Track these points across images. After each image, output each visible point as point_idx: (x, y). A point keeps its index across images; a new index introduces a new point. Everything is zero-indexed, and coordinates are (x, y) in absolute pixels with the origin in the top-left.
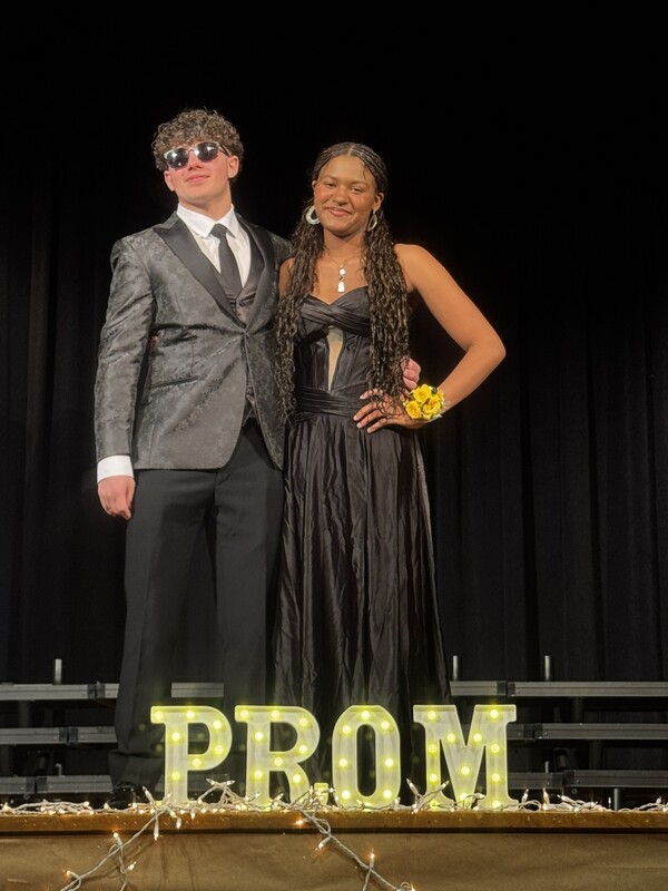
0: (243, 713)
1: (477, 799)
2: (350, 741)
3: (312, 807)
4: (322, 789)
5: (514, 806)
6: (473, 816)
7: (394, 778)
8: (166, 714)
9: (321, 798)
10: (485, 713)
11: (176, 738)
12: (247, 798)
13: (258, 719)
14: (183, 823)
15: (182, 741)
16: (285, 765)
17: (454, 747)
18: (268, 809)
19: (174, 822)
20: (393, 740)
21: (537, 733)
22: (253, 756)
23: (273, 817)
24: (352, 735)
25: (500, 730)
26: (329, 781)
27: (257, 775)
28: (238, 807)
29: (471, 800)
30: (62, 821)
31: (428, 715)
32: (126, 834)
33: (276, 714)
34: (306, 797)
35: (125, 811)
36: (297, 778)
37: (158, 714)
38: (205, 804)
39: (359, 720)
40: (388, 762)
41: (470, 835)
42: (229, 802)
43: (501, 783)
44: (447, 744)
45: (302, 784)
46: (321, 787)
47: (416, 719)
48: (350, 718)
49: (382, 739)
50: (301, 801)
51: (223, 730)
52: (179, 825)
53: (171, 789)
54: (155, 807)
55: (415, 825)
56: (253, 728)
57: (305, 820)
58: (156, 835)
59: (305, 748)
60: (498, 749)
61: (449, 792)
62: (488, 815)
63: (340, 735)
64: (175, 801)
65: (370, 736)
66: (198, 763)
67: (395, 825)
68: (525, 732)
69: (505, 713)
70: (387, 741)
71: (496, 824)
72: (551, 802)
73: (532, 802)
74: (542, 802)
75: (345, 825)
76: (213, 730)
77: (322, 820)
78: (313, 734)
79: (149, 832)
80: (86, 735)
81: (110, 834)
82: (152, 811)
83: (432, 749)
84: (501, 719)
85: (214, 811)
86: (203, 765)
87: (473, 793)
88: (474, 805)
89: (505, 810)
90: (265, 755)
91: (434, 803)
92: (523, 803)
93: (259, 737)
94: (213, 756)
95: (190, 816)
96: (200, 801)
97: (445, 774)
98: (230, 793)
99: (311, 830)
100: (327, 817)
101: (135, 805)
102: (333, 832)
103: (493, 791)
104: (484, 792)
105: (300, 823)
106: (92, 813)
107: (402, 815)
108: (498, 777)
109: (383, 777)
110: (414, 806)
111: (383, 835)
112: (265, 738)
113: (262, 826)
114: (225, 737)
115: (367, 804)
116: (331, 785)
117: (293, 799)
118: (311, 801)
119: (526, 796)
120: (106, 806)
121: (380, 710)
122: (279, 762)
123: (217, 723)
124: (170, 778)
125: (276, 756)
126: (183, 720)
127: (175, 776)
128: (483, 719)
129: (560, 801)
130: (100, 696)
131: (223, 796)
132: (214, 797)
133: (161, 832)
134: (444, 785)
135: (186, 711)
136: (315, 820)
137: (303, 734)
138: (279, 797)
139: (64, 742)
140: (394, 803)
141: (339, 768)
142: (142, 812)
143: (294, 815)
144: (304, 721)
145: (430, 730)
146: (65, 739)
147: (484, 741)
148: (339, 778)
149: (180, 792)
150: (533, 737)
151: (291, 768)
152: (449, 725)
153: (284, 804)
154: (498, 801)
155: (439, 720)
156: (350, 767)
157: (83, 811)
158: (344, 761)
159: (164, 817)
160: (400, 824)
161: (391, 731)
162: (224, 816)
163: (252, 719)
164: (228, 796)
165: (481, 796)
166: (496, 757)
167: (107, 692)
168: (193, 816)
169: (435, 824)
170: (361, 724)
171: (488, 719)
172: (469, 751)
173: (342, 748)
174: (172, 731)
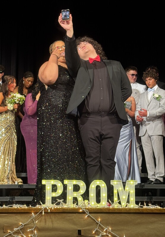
0: (66, 182)
1: (127, 205)
2: (94, 190)
3: (84, 206)
4: (87, 202)
5: (137, 207)
6: (126, 209)
7: (105, 199)
8: (46, 182)
9: (86, 204)
10: (129, 182)
11: (48, 188)
12: (67, 204)
13: (70, 183)
14: (50, 210)
15: (50, 189)
16: (77, 195)
17: (121, 191)
18: (72, 207)
19: (48, 210)
20: (105, 188)
21: (143, 187)
22: (69, 193)
23: (74, 209)
24: (94, 188)
25: (133, 186)
26: (88, 200)
27: (70, 198)
28: (64, 206)
29: (126, 205)
30: (19, 210)
32: (35, 213)
33: (75, 182)
34: (82, 204)
35: (35, 207)
36: (80, 199)
37: (44, 182)
38: (56, 205)
39: (96, 184)
40: (104, 195)
41: (125, 214)
42: (62, 205)
43: (133, 200)
44: (119, 190)
45: (81, 200)
46: (86, 201)
47: (111, 184)
48: (94, 184)
49: (102, 189)
50: (81, 205)
51: (61, 186)
52: (49, 211)
53: (47, 201)
54: (43, 206)
55: (111, 211)
56: (69, 186)
57: (82, 210)
58: (43, 213)
59: (82, 191)
60: (133, 192)
61: (120, 203)
62: (130, 209)
63: (91, 188)
64: (48, 205)
65: (99, 188)
66: (54, 195)
67: (105, 212)
68: (140, 186)
69: (134, 182)
71: (132, 211)
72: (146, 206)
73: (141, 206)
74: (144, 206)
75: (92, 211)
76: (58, 186)
77: (87, 210)
78: (84, 188)
79: (41, 213)
80: (25, 186)
81: (31, 213)
82: (42, 207)
83: (115, 192)
84: (133, 184)
85: (58, 207)
87: (126, 203)
88: (126, 206)
89: (134, 208)
90: (71, 193)
91: (116, 206)
92: (139, 206)
93: (70, 188)
94: (58, 193)
95: (52, 208)
96: (55, 205)
97: (119, 198)
98: (62, 203)
99: (83, 213)
100: (88, 209)
101: (38, 206)
102: (90, 213)
103: (131, 202)
104: (129, 203)
105: (81, 211)
106: (26, 207)
107: (107, 209)
108: (133, 199)
109: (102, 199)
110: (111, 207)
111: (102, 214)
112: (72, 188)
113: (71, 211)
114: (61, 188)
115: (98, 206)
116: (89, 201)
117: (79, 204)
118: (84, 205)
119: (140, 204)
120: (30, 206)
122: (75, 194)
123: (59, 184)
125: (75, 193)
126: (50, 183)
127: (48, 198)
128: (129, 184)
129: (149, 205)
131: (61, 204)
132: (58, 204)
133: (44, 213)
134: (118, 201)
135: (51, 181)
136: (85, 210)
137: (82, 187)
138: (75, 204)
139: (19, 188)
140: (105, 206)
141: (91, 196)
142: (39, 207)
143: (79, 209)
144: (82, 184)
145: (115, 187)
146: (20, 187)
147: (129, 190)
148: (91, 199)
149: (50, 202)
151: (78, 196)
152: (120, 186)
153: (77, 206)
154: (133, 205)
155: (117, 184)
156: (94, 196)
157: (24, 207)
158: (92, 194)
159: (45, 209)
160: (107, 211)
161: (105, 187)
162: (61, 209)
163: (68, 183)
164: (62, 204)
165: (128, 204)
166: (132, 194)
168: (53, 209)
169: (116, 211)
170: (97, 185)
171: (130, 184)
172: (125, 192)
173: (92, 191)
174: (47, 186)
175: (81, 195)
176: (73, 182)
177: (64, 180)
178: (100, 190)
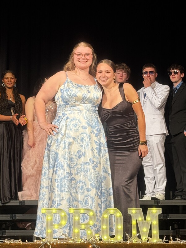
0: (71, 210)
2: (107, 220)
3: (94, 241)
4: (97, 236)
5: (161, 242)
6: (147, 245)
7: (121, 232)
9: (97, 239)
10: (151, 211)
11: (49, 218)
12: (73, 239)
13: (76, 213)
15: (51, 220)
16: (85, 228)
17: (141, 221)
18: (80, 242)
19: (49, 246)
20: (120, 218)
21: (167, 217)
22: (75, 225)
23: (81, 245)
24: (107, 218)
25: (157, 215)
27: (76, 231)
28: (70, 241)
30: (12, 246)
31: (133, 211)
33: (82, 211)
34: (92, 238)
35: (33, 243)
36: (89, 232)
37: (43, 211)
39: (109, 213)
40: (119, 227)
42: (67, 240)
43: (157, 234)
44: (139, 221)
45: (91, 234)
48: (106, 213)
49: (117, 219)
51: (65, 216)
53: (48, 235)
54: (43, 241)
56: (75, 216)
57: (92, 246)
59: (92, 222)
60: (156, 223)
61: (139, 237)
62: (152, 245)
63: (103, 218)
64: (49, 239)
66: (56, 227)
68: (164, 217)
69: (158, 211)
70: (119, 220)
72: (173, 240)
73: (167, 240)
74: (170, 240)
76: (62, 216)
78: (94, 217)
80: (19, 217)
82: (42, 243)
83: (134, 222)
84: (157, 213)
85: (62, 243)
86: (58, 227)
87: (147, 237)
88: (148, 241)
89: (158, 243)
90: (78, 224)
91: (134, 240)
92: (164, 241)
93: (77, 218)
94: (61, 224)
96: (57, 240)
97: (138, 231)
100: (99, 245)
101: (36, 241)
103: (154, 236)
105: (90, 247)
106: (21, 243)
107: (124, 244)
108: (156, 232)
109: (118, 232)
112: (79, 218)
114: (65, 218)
115: (112, 241)
117: (88, 239)
118: (94, 239)
119: (165, 238)
120: (26, 241)
121: (116, 210)
122: (83, 226)
123: (63, 214)
126: (52, 212)
129: (176, 240)
130: (23, 204)
134: (138, 235)
135: (53, 210)
136: (95, 246)
137: (91, 217)
139: (11, 219)
140: (121, 240)
141: (103, 229)
142: (38, 243)
143: (88, 244)
144: (91, 213)
145: (133, 216)
147: (151, 220)
148: (103, 232)
149: (51, 236)
150: (166, 218)
151: (87, 229)
152: (139, 215)
153: (85, 241)
154: (156, 240)
155: (136, 213)
156: (107, 228)
157: (19, 242)
158: (105, 226)
159: (46, 245)
160: (123, 247)
161: (120, 216)
162: (65, 244)
163: (74, 212)
165: (150, 238)
166: (155, 225)
167: (25, 203)
168: (55, 244)
169: (135, 247)
171: (152, 213)
172: (146, 223)
173: (104, 222)
174: (48, 216)
176: (80, 211)
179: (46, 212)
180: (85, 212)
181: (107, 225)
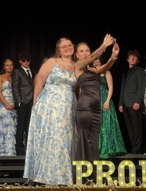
0: (95, 163)
2: (123, 170)
3: (113, 186)
7: (134, 179)
8: (77, 163)
9: (116, 184)
12: (97, 184)
14: (81, 190)
15: (80, 170)
16: (106, 176)
18: (102, 187)
19: (79, 190)
22: (98, 173)
23: (104, 189)
24: (123, 168)
27: (99, 178)
28: (95, 186)
30: (51, 189)
31: (143, 163)
33: (104, 163)
35: (67, 187)
36: (109, 179)
37: (74, 163)
39: (125, 164)
40: (133, 175)
42: (93, 185)
45: (111, 180)
46: (115, 181)
47: (139, 164)
48: (123, 164)
49: (131, 169)
50: (111, 185)
51: (91, 167)
53: (78, 182)
54: (74, 186)
56: (98, 166)
57: (112, 190)
59: (111, 172)
63: (120, 168)
64: (79, 184)
66: (84, 175)
70: (132, 170)
76: (88, 167)
78: (113, 168)
83: (144, 171)
85: (89, 187)
86: (86, 175)
90: (101, 173)
91: (145, 186)
94: (88, 173)
95: (83, 188)
96: (85, 185)
98: (93, 183)
100: (117, 189)
105: (110, 190)
106: (58, 188)
107: (137, 189)
109: (131, 179)
110: (139, 186)
112: (101, 169)
114: (91, 169)
115: (127, 186)
116: (118, 181)
117: (108, 184)
121: (130, 162)
123: (89, 165)
124: (78, 179)
125: (104, 173)
126: (80, 164)
131: (91, 183)
132: (89, 184)
135: (81, 162)
136: (114, 190)
137: (111, 168)
138: (105, 184)
140: (134, 185)
141: (120, 176)
142: (71, 187)
143: (109, 188)
144: (111, 165)
145: (143, 167)
148: (120, 179)
149: (80, 182)
151: (108, 177)
153: (106, 186)
155: (145, 164)
156: (123, 176)
157: (56, 187)
158: (121, 175)
159: (76, 189)
161: (133, 167)
162: (91, 188)
163: (98, 164)
173: (121, 171)
174: (78, 167)
175: (110, 175)
176: (102, 163)
177: (94, 161)
178: (128, 170)
179: (76, 164)
180: (106, 164)
181: (123, 174)
